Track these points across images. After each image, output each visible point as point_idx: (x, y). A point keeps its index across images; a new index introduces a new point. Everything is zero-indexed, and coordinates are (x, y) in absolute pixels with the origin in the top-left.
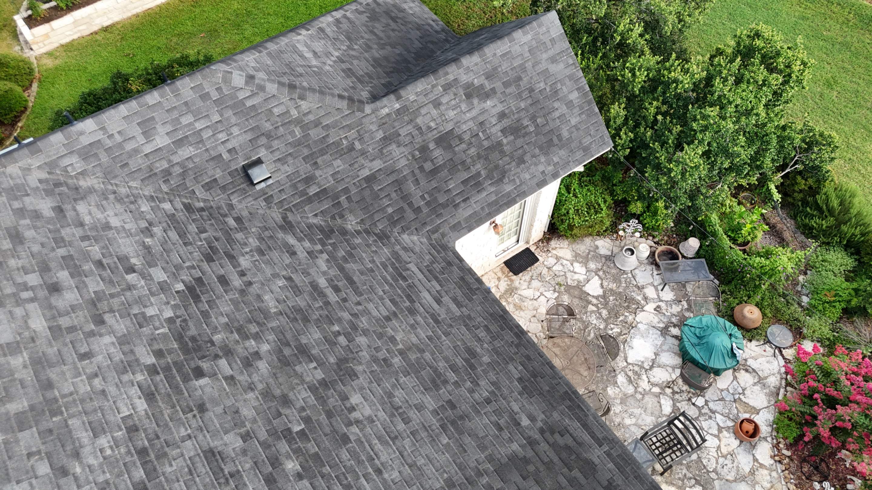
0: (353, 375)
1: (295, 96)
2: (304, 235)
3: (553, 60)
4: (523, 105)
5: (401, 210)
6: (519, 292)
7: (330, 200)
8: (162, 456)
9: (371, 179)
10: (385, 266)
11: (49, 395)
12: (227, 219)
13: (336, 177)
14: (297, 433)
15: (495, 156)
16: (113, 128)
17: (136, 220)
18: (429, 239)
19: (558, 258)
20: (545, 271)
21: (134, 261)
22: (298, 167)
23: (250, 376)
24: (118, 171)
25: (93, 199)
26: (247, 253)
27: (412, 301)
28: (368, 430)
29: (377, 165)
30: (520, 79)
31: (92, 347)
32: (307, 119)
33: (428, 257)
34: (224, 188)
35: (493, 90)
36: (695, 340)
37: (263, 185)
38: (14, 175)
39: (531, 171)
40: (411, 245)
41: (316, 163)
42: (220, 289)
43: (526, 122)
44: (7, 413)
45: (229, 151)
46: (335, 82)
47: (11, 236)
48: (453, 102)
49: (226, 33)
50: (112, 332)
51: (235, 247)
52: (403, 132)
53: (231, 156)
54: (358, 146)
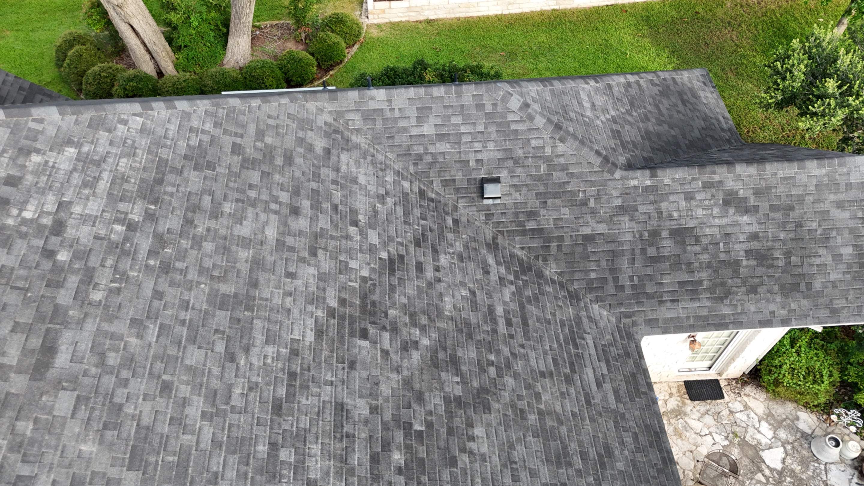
0: (487, 409)
1: (557, 136)
2: (504, 261)
3: (840, 205)
4: (782, 236)
5: (604, 280)
6: (687, 419)
7: (542, 240)
8: (305, 387)
9: (589, 239)
10: (563, 325)
11: (251, 292)
12: (447, 217)
13: (558, 222)
14: (416, 431)
15: (727, 272)
16: (397, 104)
17: (378, 185)
18: (619, 320)
19: (746, 407)
20: (725, 412)
21: (360, 217)
22: (528, 199)
23: (402, 359)
24: (384, 140)
25: (355, 154)
26: (449, 253)
27: (573, 371)
28: (477, 466)
29: (602, 228)
30: (791, 208)
31: (299, 271)
32: (556, 161)
33: (608, 337)
34: (457, 190)
35: (756, 209)
37: (490, 202)
38: (310, 111)
39: (759, 305)
40: (598, 318)
41: (546, 202)
42: (413, 273)
43: (777, 254)
44: (218, 291)
45: (477, 161)
46: (599, 137)
47: (285, 156)
48: (707, 202)
49: (523, 59)
50: (318, 266)
51: (442, 243)
52: (642, 209)
53: (477, 166)
54: (592, 203)
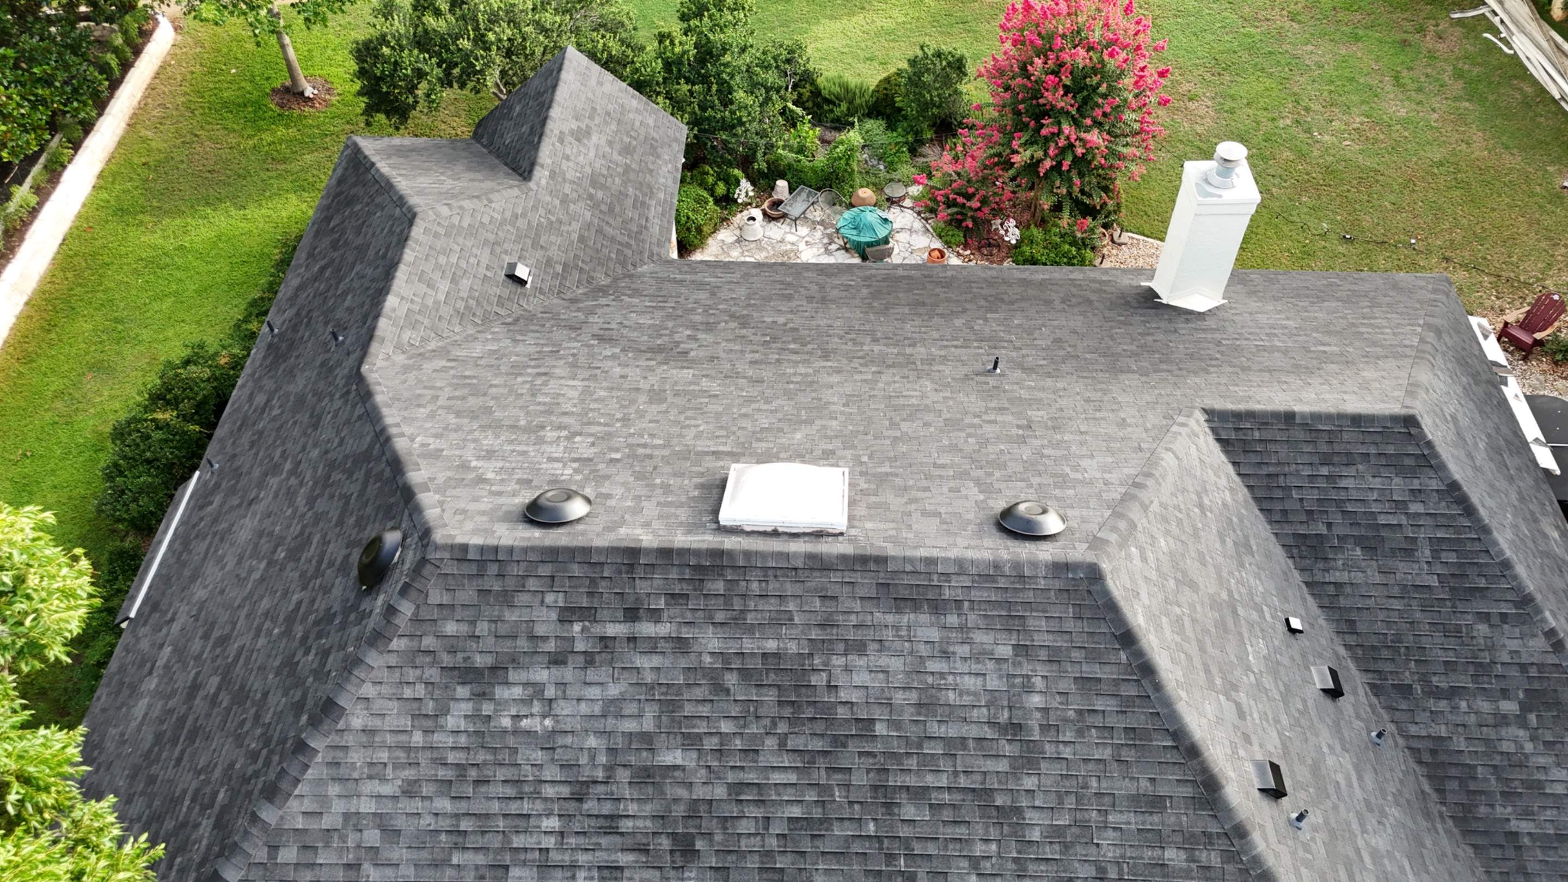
0: (748, 315)
1: (485, 202)
2: (592, 298)
3: (600, 83)
4: (613, 128)
5: (619, 251)
7: (574, 269)
8: (737, 373)
9: (582, 239)
10: (662, 283)
11: (645, 390)
13: (562, 250)
14: (771, 339)
15: (633, 175)
16: (408, 295)
22: (535, 256)
23: (706, 341)
24: (441, 326)
26: (586, 318)
27: (707, 285)
28: (796, 322)
29: (576, 226)
30: (594, 109)
31: (618, 374)
32: (507, 217)
34: (510, 299)
35: (588, 127)
36: (855, 232)
41: (542, 246)
42: (612, 332)
43: (627, 140)
45: (487, 269)
48: (575, 151)
49: (119, 354)
50: (611, 367)
52: (567, 191)
53: (492, 272)
54: (554, 219)
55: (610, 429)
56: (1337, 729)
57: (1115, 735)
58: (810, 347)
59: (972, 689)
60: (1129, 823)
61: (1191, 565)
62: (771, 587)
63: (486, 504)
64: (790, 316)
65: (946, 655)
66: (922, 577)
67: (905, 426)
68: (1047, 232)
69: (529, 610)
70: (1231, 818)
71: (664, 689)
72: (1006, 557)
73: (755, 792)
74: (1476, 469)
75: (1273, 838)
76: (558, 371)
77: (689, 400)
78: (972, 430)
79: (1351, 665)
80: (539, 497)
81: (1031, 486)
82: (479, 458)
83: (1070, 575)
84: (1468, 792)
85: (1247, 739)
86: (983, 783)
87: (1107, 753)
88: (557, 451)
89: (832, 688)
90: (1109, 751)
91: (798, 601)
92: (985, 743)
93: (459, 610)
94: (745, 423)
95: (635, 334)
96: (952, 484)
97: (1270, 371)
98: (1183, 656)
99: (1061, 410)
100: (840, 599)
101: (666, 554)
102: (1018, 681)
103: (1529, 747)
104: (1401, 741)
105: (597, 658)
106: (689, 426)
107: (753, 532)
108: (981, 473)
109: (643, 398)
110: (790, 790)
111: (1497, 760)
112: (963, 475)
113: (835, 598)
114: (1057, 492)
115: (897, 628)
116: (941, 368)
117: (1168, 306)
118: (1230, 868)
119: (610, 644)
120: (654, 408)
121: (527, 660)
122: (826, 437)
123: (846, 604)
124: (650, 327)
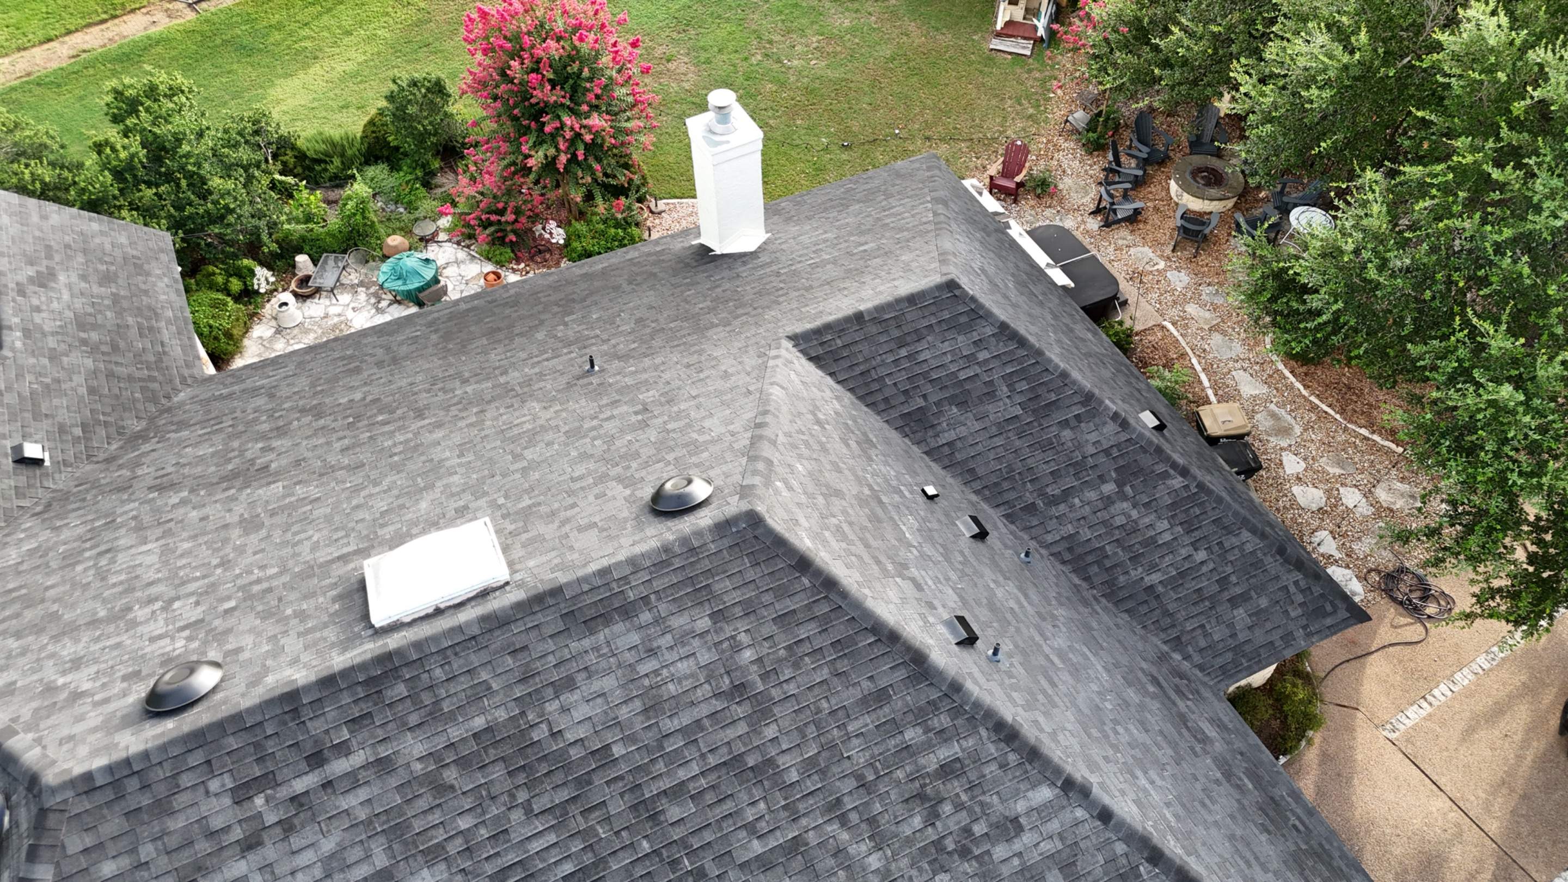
0: (319, 404)
4: (81, 260)
5: (143, 389)
7: (97, 426)
8: (332, 467)
13: (73, 410)
14: (354, 419)
15: (126, 304)
22: (42, 429)
27: (261, 388)
28: (374, 392)
34: (30, 486)
35: (49, 268)
40: (192, 395)
41: (46, 415)
42: (171, 476)
43: (103, 267)
48: (43, 298)
52: (52, 345)
55: (212, 579)
56: (995, 566)
57: (826, 654)
58: (399, 412)
59: (688, 672)
60: (867, 725)
61: (830, 477)
62: (455, 666)
63: (94, 718)
64: (366, 389)
65: (652, 652)
66: (602, 590)
67: (529, 454)
68: (588, 222)
69: (195, 808)
70: (944, 679)
71: (384, 818)
72: (671, 538)
73: (519, 870)
74: (1015, 306)
75: (982, 680)
76: (122, 542)
77: (289, 515)
78: (594, 433)
79: (985, 506)
80: (155, 685)
81: (669, 463)
82: (64, 673)
83: (734, 530)
84: (1107, 569)
85: (931, 606)
86: (730, 752)
87: (825, 673)
88: (158, 627)
89: (555, 735)
90: (826, 671)
91: (489, 667)
92: (718, 715)
93: (109, 845)
94: (360, 515)
95: (199, 469)
96: (596, 490)
97: (828, 283)
98: (853, 558)
99: (668, 383)
100: (530, 647)
101: (329, 682)
102: (725, 645)
103: (1134, 514)
104: (1044, 552)
105: (296, 821)
106: (300, 542)
107: (414, 621)
108: (618, 470)
109: (235, 533)
110: (554, 851)
111: (1117, 535)
112: (602, 479)
113: (525, 648)
114: (694, 459)
115: (596, 649)
116: (542, 384)
117: (723, 256)
118: (960, 722)
119: (303, 800)
120: (254, 539)
121: (215, 860)
122: (453, 495)
123: (539, 648)
124: (213, 455)
